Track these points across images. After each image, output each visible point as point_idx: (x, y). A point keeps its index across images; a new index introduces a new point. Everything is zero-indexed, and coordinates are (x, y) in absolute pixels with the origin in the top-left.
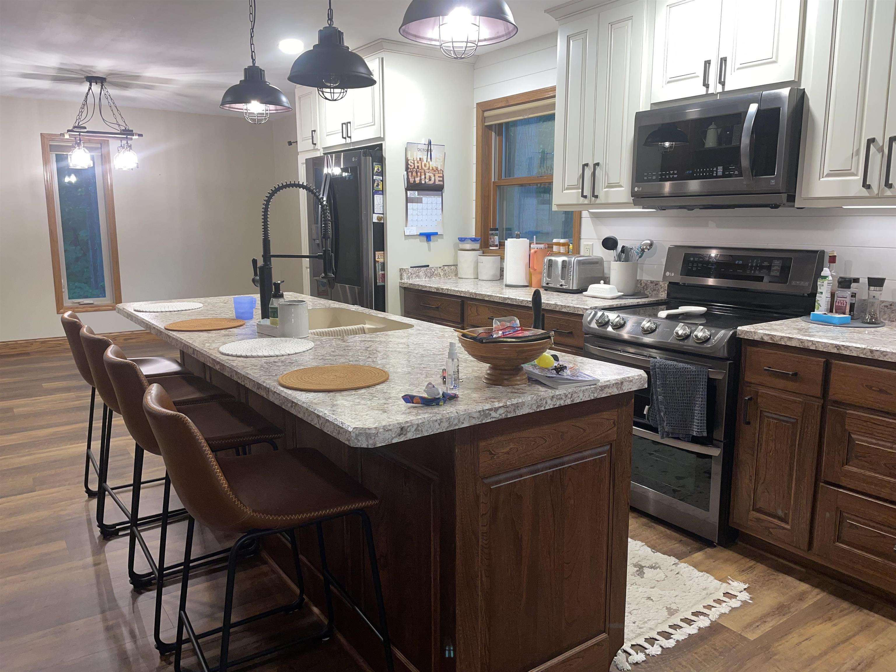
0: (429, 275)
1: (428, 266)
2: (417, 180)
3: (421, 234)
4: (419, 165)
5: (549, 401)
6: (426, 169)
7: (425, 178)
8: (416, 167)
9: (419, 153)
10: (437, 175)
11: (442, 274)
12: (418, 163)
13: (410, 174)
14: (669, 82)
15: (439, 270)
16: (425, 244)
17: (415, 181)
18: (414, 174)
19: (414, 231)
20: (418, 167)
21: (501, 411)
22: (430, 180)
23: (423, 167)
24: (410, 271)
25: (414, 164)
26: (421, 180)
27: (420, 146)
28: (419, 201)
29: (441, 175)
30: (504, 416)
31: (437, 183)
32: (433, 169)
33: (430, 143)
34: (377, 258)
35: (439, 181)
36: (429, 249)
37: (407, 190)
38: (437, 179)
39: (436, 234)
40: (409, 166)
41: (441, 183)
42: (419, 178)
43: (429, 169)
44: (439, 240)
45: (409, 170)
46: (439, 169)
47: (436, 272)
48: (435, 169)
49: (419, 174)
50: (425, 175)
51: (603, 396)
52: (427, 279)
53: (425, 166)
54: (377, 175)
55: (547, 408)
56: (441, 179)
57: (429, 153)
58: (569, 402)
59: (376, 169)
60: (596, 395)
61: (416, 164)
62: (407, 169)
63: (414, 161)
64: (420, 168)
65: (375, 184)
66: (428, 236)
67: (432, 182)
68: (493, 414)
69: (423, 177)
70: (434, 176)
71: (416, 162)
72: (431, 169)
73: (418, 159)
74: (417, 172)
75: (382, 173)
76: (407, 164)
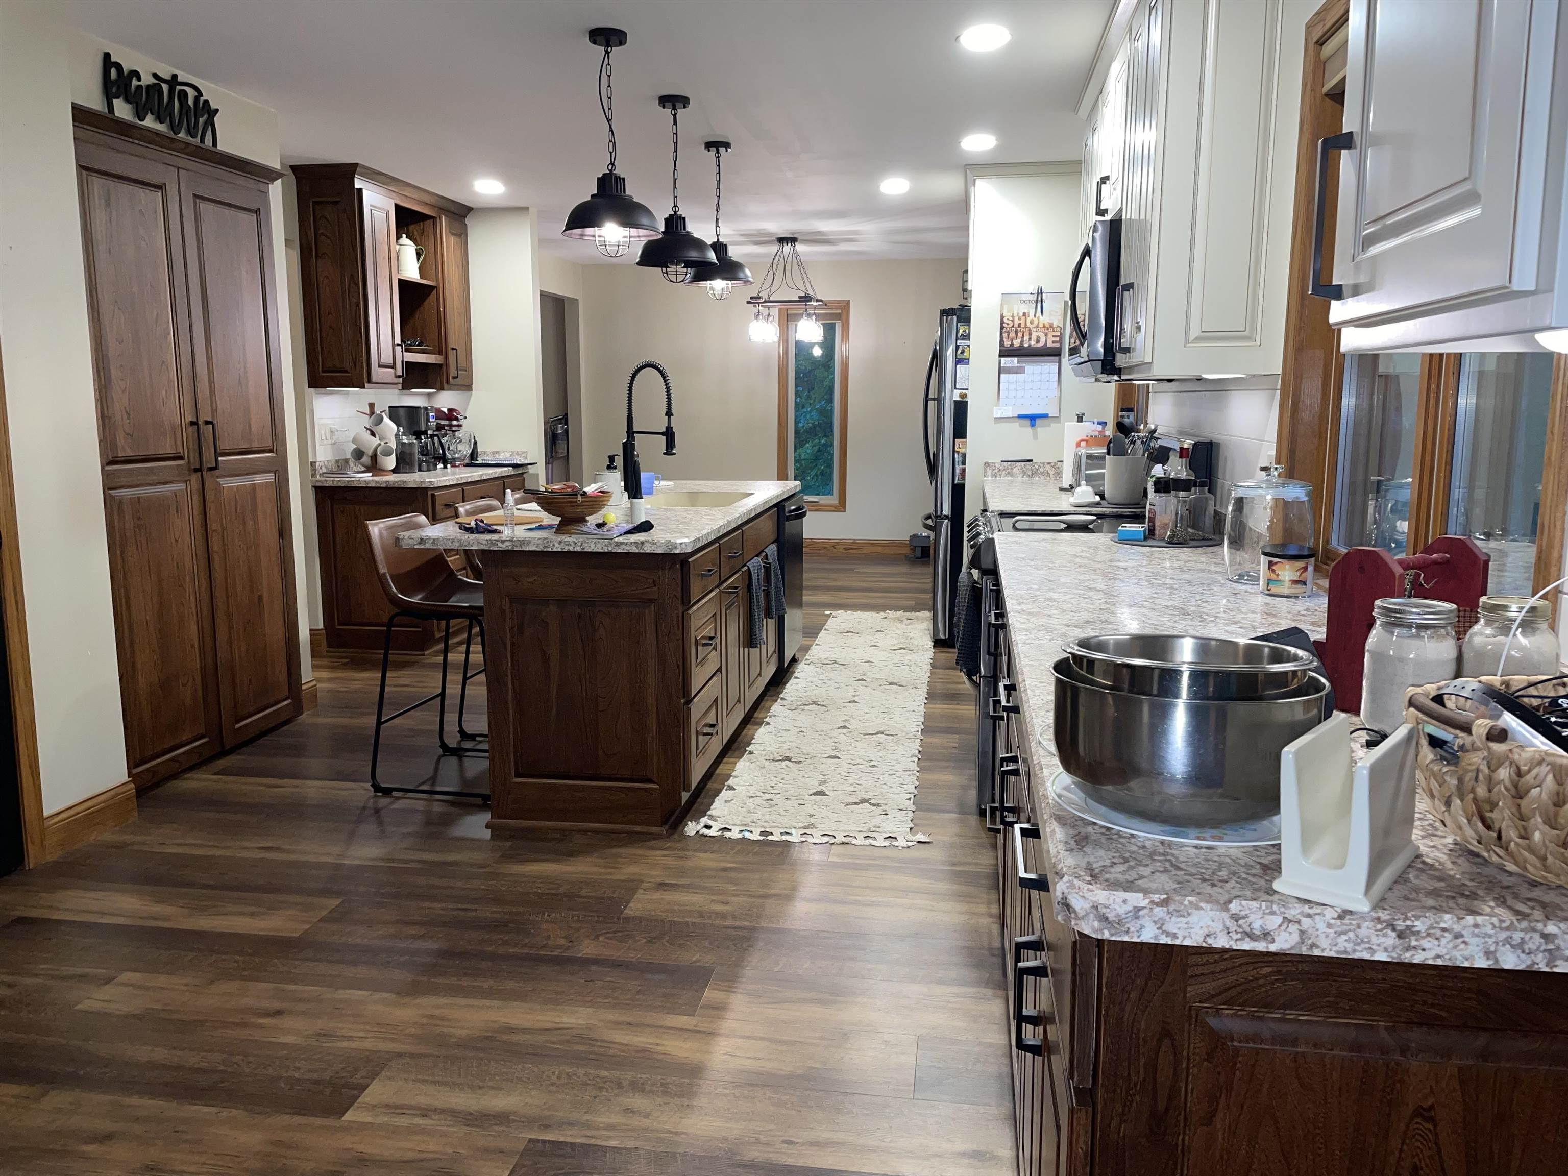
0: (1030, 473)
1: (1031, 461)
2: (1017, 343)
3: (1020, 417)
4: (1022, 322)
6: (1031, 326)
7: (1030, 339)
8: (1016, 326)
9: (1023, 306)
10: (1050, 335)
11: (1052, 473)
12: (1020, 319)
13: (1005, 335)
15: (1048, 467)
16: (1029, 430)
17: (1012, 345)
18: (1012, 335)
19: (1010, 412)
20: (1019, 325)
22: (1038, 341)
23: (1028, 324)
24: (997, 466)
25: (1013, 321)
26: (1022, 342)
27: (1024, 297)
28: (1019, 371)
29: (1058, 334)
30: (510, 548)
31: (1050, 344)
32: (1044, 327)
33: (1040, 292)
34: (956, 447)
35: (1053, 342)
36: (1035, 436)
37: (1000, 356)
38: (1050, 339)
39: (1045, 416)
40: (1005, 325)
41: (1058, 345)
42: (1019, 340)
43: (1038, 326)
44: (1052, 425)
45: (1004, 330)
46: (1055, 326)
47: (1041, 470)
48: (1048, 326)
49: (1020, 334)
50: (1030, 334)
52: (1026, 478)
53: (1032, 323)
54: (963, 339)
56: (1058, 339)
57: (1039, 305)
58: (578, 549)
59: (961, 332)
61: (1017, 322)
62: (1002, 328)
63: (1013, 317)
64: (1023, 326)
65: (959, 351)
66: (1033, 419)
67: (1040, 345)
68: (500, 544)
69: (1026, 338)
70: (1046, 335)
71: (1016, 318)
72: (1041, 325)
73: (1021, 314)
74: (1016, 332)
75: (967, 337)
76: (1002, 322)
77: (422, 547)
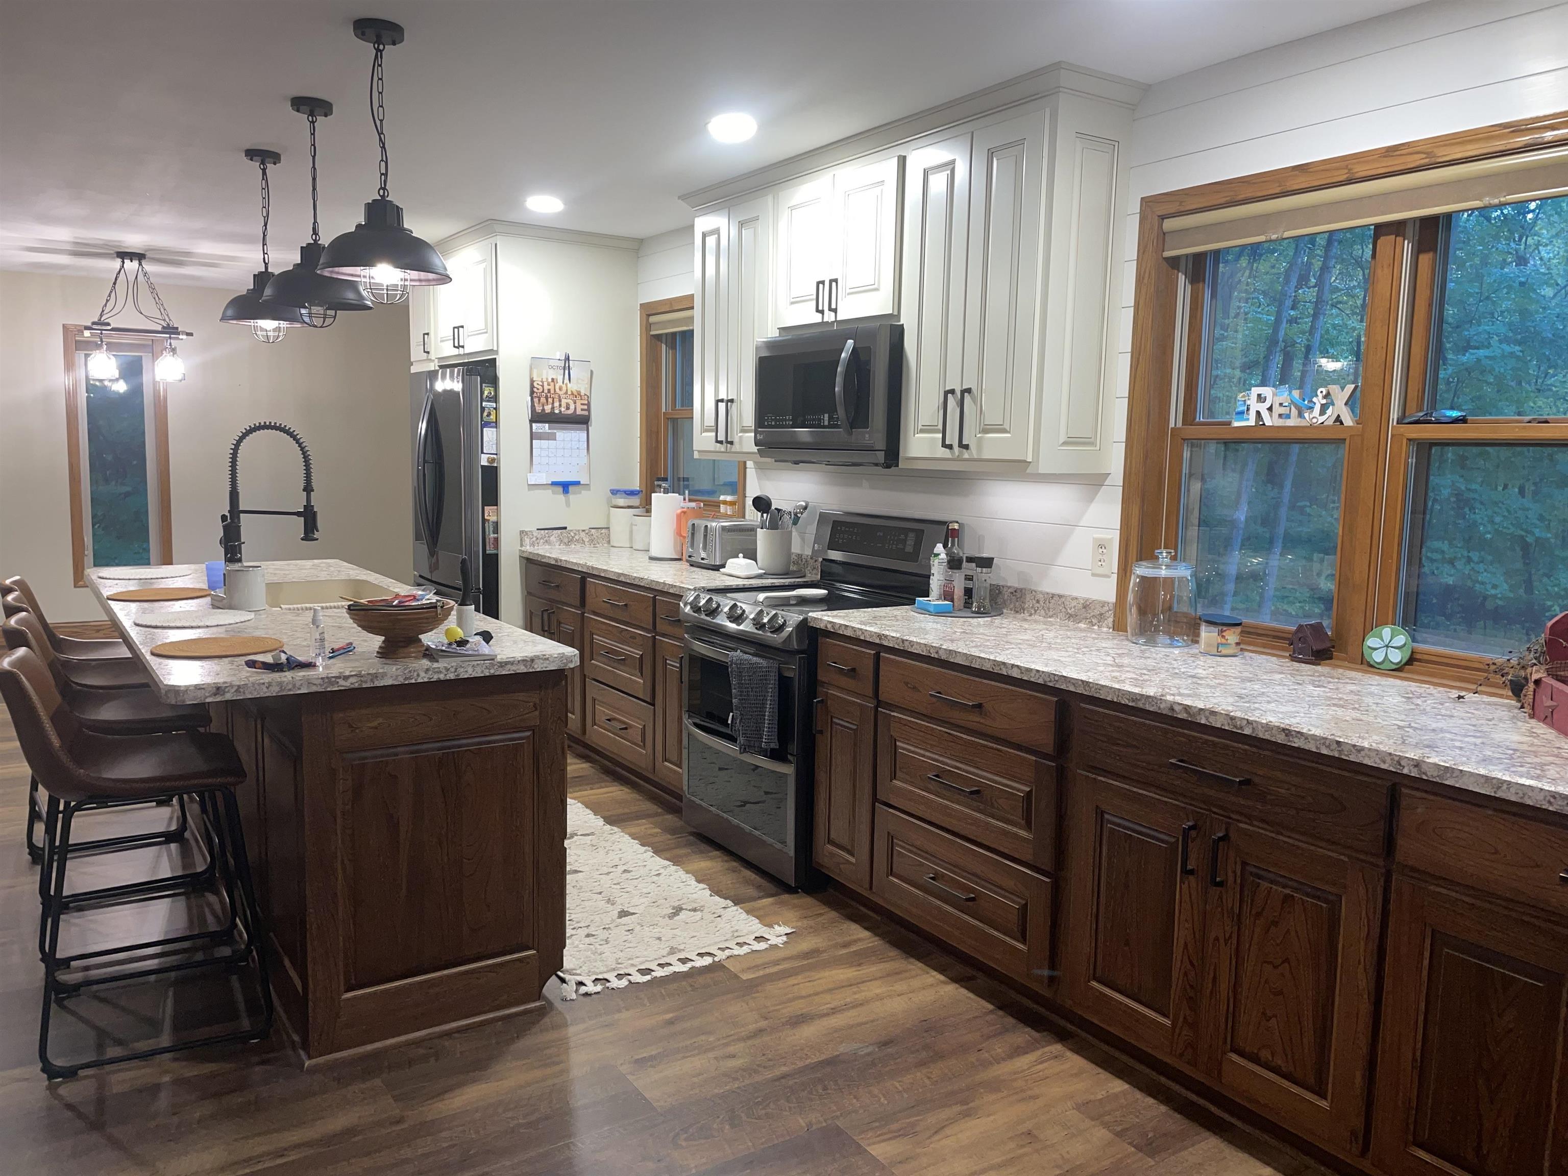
0: (566, 540)
1: (565, 528)
2: (548, 409)
3: (554, 484)
4: (551, 387)
5: (422, 674)
6: (561, 393)
7: (560, 406)
8: (546, 391)
9: (551, 371)
10: (579, 402)
11: (586, 540)
12: (549, 385)
13: (536, 400)
14: (792, 303)
15: (583, 535)
16: (561, 497)
17: (543, 410)
18: (543, 400)
19: (544, 479)
20: (549, 391)
21: (352, 680)
22: (568, 408)
23: (557, 390)
24: (535, 534)
25: (543, 386)
26: (553, 408)
27: (552, 363)
28: (551, 437)
29: (586, 402)
30: (356, 685)
31: (579, 412)
32: (572, 394)
33: (567, 359)
34: (486, 514)
35: (582, 410)
36: (568, 504)
37: (532, 421)
38: (579, 407)
39: (577, 483)
40: (535, 390)
41: (586, 413)
42: (550, 406)
43: (566, 393)
44: (583, 492)
45: (535, 395)
46: (582, 394)
47: (577, 537)
48: (575, 393)
49: (550, 400)
50: (560, 401)
51: (504, 673)
52: (563, 546)
53: (560, 389)
54: (488, 401)
55: (420, 680)
56: (586, 407)
57: (567, 372)
58: (451, 676)
59: (486, 393)
60: (492, 671)
61: (546, 387)
62: (532, 392)
63: (542, 382)
64: (552, 391)
65: (485, 414)
66: (565, 487)
67: (570, 412)
68: (341, 682)
69: (557, 404)
70: (575, 403)
71: (545, 384)
72: (569, 393)
73: (550, 380)
74: (547, 398)
75: (495, 399)
76: (532, 387)
77: (218, 699)
